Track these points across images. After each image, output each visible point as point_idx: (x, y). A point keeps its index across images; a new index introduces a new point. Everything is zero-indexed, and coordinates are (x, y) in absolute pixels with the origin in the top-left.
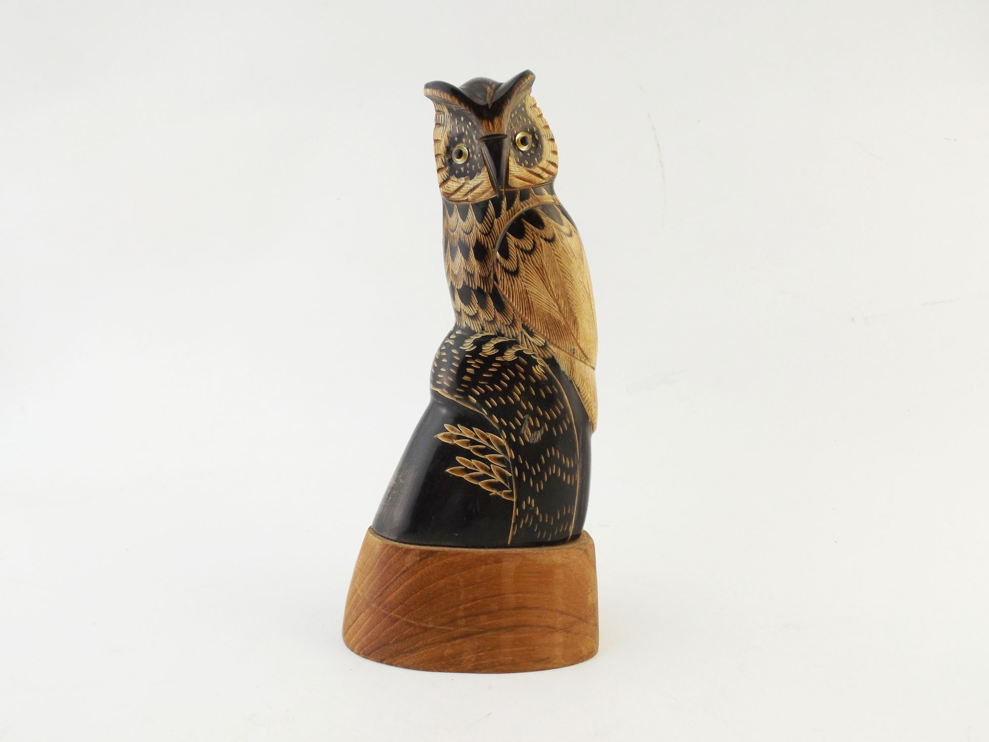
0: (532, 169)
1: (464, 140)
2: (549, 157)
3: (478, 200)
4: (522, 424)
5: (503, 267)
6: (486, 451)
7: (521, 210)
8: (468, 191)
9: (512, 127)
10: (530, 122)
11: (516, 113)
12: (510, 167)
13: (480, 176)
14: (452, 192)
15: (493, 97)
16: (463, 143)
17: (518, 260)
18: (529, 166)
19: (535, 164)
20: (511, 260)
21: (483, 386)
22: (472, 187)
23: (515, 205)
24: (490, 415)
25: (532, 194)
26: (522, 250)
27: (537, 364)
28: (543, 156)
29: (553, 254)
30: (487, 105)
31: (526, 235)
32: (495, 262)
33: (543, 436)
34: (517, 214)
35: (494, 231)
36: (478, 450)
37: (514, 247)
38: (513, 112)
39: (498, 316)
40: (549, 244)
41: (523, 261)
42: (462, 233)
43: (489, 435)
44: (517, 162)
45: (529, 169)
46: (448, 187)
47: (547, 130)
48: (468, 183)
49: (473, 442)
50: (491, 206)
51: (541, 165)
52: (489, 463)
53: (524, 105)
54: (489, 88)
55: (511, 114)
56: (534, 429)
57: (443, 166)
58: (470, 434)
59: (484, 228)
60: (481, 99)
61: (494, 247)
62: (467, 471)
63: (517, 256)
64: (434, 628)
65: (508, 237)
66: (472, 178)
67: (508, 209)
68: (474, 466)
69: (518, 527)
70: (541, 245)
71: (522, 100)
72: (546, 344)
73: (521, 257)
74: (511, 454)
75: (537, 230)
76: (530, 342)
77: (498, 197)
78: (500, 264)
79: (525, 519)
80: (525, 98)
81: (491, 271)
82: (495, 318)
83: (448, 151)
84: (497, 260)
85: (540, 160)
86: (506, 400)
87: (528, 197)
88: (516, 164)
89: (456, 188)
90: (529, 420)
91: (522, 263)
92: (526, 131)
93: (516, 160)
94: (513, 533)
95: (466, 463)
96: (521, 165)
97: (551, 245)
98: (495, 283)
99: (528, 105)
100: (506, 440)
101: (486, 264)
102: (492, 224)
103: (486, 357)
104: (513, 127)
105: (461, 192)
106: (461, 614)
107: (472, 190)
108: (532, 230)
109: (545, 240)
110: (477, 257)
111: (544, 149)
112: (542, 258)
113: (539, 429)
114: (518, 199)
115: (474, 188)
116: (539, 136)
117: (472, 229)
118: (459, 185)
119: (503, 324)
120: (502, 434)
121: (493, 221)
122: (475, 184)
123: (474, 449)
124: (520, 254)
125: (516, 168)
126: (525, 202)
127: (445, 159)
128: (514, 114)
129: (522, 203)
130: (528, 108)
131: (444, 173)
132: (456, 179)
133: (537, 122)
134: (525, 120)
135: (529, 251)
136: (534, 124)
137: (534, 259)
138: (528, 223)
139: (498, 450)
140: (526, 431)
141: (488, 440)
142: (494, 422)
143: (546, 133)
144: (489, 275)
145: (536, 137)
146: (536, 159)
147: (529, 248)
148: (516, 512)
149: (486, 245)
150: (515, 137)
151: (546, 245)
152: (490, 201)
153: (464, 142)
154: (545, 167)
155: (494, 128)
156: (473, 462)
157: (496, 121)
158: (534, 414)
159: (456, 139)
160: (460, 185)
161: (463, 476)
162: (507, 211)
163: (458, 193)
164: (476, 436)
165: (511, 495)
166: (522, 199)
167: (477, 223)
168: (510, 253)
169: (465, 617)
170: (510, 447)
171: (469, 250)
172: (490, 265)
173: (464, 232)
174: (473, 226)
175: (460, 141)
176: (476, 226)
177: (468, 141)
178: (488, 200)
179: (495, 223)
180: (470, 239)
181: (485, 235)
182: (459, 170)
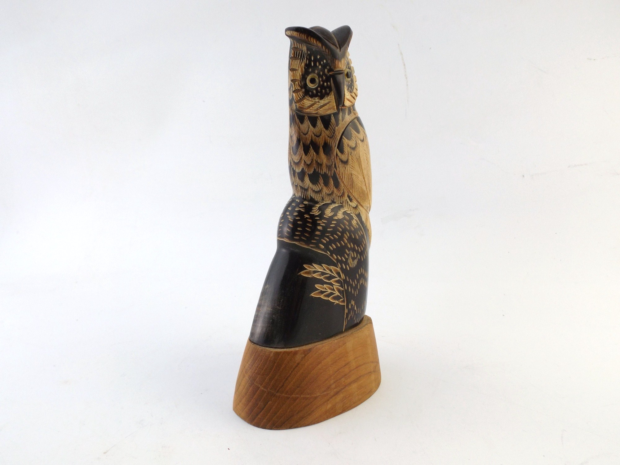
0: (352, 94)
1: (316, 72)
3: (325, 114)
4: (348, 257)
5: (340, 159)
6: (331, 277)
7: (349, 120)
8: (318, 107)
12: (345, 92)
13: (329, 98)
17: (348, 154)
19: (352, 91)
20: (345, 154)
21: (328, 237)
22: (322, 105)
23: (346, 118)
24: (331, 255)
26: (350, 147)
27: (353, 219)
28: (354, 85)
31: (352, 137)
32: (335, 156)
33: (358, 262)
34: (347, 123)
35: (336, 135)
36: (326, 278)
37: (347, 145)
39: (335, 190)
40: (362, 143)
41: (350, 154)
42: (313, 135)
43: (332, 267)
46: (303, 103)
48: (319, 102)
49: (323, 274)
50: (333, 118)
52: (332, 285)
56: (353, 259)
57: (299, 88)
58: (320, 268)
59: (330, 134)
61: (335, 146)
62: (322, 292)
63: (348, 152)
64: (320, 395)
65: (343, 139)
66: (322, 98)
68: (326, 289)
69: (348, 319)
70: (359, 144)
72: (357, 205)
73: (350, 152)
74: (343, 276)
75: (356, 134)
76: (349, 205)
77: (337, 112)
78: (339, 157)
79: (350, 314)
81: (333, 161)
82: (333, 192)
83: (304, 77)
84: (337, 155)
86: (340, 244)
87: (351, 112)
89: (309, 105)
90: (351, 254)
91: (350, 156)
93: (347, 87)
94: (345, 324)
95: (321, 287)
96: (348, 91)
98: (335, 169)
100: (340, 268)
101: (330, 156)
102: (334, 130)
103: (328, 217)
105: (313, 108)
106: (332, 382)
107: (321, 107)
109: (361, 140)
110: (325, 153)
111: (354, 80)
112: (359, 152)
113: (356, 258)
114: (347, 112)
117: (321, 133)
119: (337, 195)
120: (338, 265)
121: (335, 128)
122: (325, 103)
123: (325, 278)
124: (349, 150)
127: (301, 84)
129: (349, 116)
131: (301, 94)
132: (310, 99)
137: (355, 153)
138: (352, 130)
139: (336, 275)
140: (350, 260)
141: (331, 271)
142: (334, 258)
144: (332, 164)
145: (351, 71)
146: (352, 87)
147: (354, 146)
148: (346, 311)
149: (331, 144)
156: (325, 286)
158: (353, 250)
159: (310, 70)
160: (313, 103)
161: (320, 296)
162: (342, 121)
163: (311, 108)
164: (324, 269)
165: (343, 301)
167: (325, 129)
168: (344, 150)
169: (334, 382)
170: (342, 272)
171: (319, 148)
172: (333, 157)
173: (315, 135)
174: (322, 131)
175: (313, 72)
176: (324, 131)
177: (320, 72)
178: (331, 114)
179: (336, 130)
180: (320, 140)
181: (330, 138)
182: (312, 92)
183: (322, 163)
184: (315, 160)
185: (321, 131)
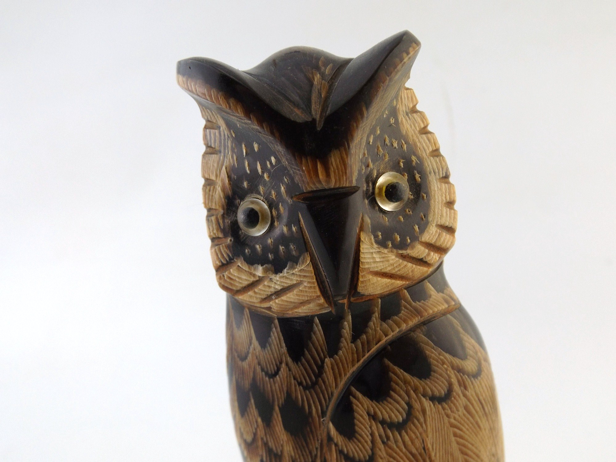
0: (409, 252)
1: (261, 189)
2: (442, 216)
3: (290, 314)
5: (341, 452)
7: (384, 340)
8: (270, 293)
9: (368, 166)
10: (405, 147)
11: (379, 132)
12: (362, 256)
13: (297, 271)
14: (238, 288)
15: (327, 98)
16: (259, 193)
17: (373, 442)
18: (402, 245)
19: (415, 238)
20: (359, 441)
22: (279, 288)
23: (370, 331)
25: (406, 301)
26: (383, 422)
28: (430, 219)
29: (447, 424)
30: (314, 120)
31: (392, 393)
32: (325, 442)
34: (374, 349)
35: (324, 382)
37: (366, 417)
38: (373, 131)
40: (440, 407)
41: (383, 442)
42: (258, 369)
44: (377, 242)
45: (400, 252)
46: (232, 276)
47: (438, 160)
48: (271, 280)
50: (318, 329)
51: (426, 237)
53: (394, 112)
54: (317, 78)
55: (368, 137)
57: (221, 235)
59: (303, 374)
60: (297, 106)
61: (324, 414)
63: (372, 434)
65: (355, 397)
66: (278, 268)
67: (355, 338)
70: (424, 412)
71: (392, 101)
73: (380, 436)
75: (415, 381)
77: (334, 312)
80: (396, 97)
81: (316, 456)
83: (230, 206)
84: (330, 439)
85: (424, 226)
87: (397, 312)
88: (375, 246)
89: (246, 283)
91: (382, 446)
92: (395, 167)
93: (376, 237)
96: (386, 247)
97: (444, 409)
99: (402, 109)
101: (306, 441)
102: (321, 368)
104: (371, 165)
105: (255, 293)
107: (278, 293)
108: (406, 382)
109: (433, 399)
110: (287, 427)
111: (432, 202)
112: (424, 435)
114: (376, 315)
115: (281, 290)
116: (423, 175)
117: (279, 369)
118: (252, 279)
121: (323, 362)
122: (286, 285)
124: (379, 430)
125: (374, 255)
126: (390, 322)
127: (224, 222)
128: (374, 135)
129: (385, 325)
130: (401, 117)
131: (223, 250)
132: (245, 267)
133: (418, 144)
134: (395, 145)
135: (398, 423)
136: (413, 150)
137: (407, 438)
138: (396, 368)
143: (435, 167)
145: (417, 176)
146: (416, 227)
147: (399, 418)
149: (307, 407)
150: (374, 183)
151: (434, 409)
152: (317, 320)
153: (262, 192)
154: (433, 242)
155: (328, 175)
157: (334, 160)
159: (245, 184)
160: (255, 280)
162: (352, 342)
163: (251, 293)
166: (385, 317)
167: (289, 359)
168: (356, 428)
171: (272, 408)
172: (315, 445)
173: (263, 370)
174: (281, 363)
175: (253, 189)
176: (287, 364)
177: (270, 193)
178: (313, 317)
179: (326, 367)
180: (274, 388)
181: (306, 388)
182: (253, 249)
183: (282, 452)
184: (262, 439)
185: (278, 363)
